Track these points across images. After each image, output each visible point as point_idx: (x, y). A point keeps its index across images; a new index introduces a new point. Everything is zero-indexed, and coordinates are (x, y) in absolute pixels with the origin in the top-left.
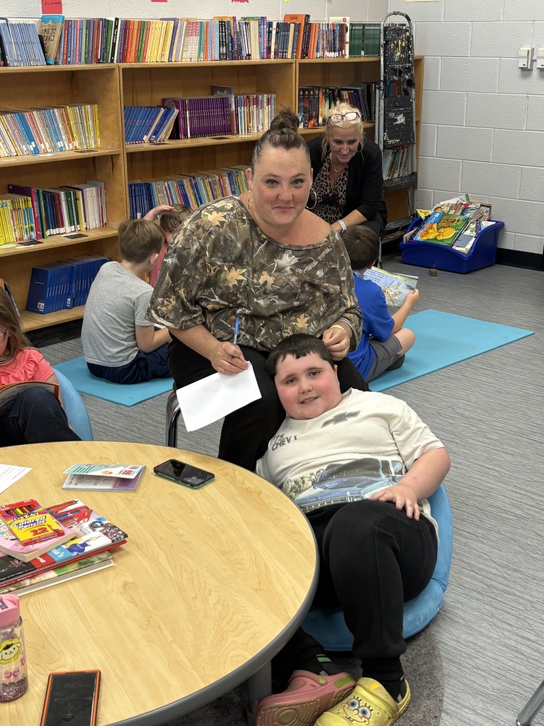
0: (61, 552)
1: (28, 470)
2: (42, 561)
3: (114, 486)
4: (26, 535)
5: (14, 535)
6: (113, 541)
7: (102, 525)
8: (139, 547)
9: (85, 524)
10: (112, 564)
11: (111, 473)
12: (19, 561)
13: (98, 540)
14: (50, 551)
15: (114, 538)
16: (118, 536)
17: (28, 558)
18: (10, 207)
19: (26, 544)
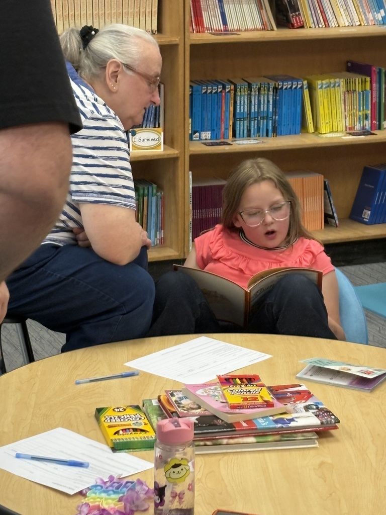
0: (265, 421)
1: (268, 356)
2: (244, 424)
3: (351, 383)
4: (236, 399)
5: (225, 399)
6: (322, 423)
7: (317, 408)
8: (351, 438)
9: (301, 405)
10: (317, 445)
11: (350, 370)
12: (222, 421)
13: (306, 419)
14: (256, 419)
15: (324, 421)
16: (329, 419)
17: (230, 419)
18: (342, 88)
19: (233, 407)
